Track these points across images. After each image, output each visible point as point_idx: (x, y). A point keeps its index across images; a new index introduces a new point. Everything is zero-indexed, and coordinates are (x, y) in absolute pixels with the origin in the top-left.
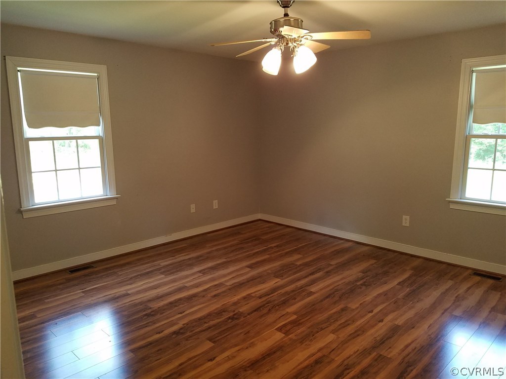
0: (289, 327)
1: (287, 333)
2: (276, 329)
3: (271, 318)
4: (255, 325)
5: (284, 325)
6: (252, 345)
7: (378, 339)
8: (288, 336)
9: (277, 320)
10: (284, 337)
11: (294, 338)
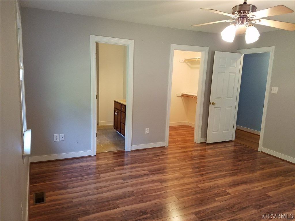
0: (223, 194)
1: (225, 191)
2: (231, 194)
3: (233, 201)
4: (244, 199)
5: (225, 195)
6: (245, 190)
7: (178, 180)
8: (225, 190)
9: (230, 199)
10: (227, 190)
11: (221, 189)
